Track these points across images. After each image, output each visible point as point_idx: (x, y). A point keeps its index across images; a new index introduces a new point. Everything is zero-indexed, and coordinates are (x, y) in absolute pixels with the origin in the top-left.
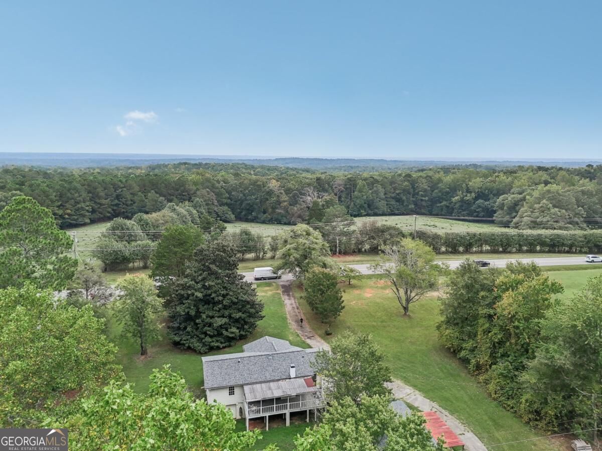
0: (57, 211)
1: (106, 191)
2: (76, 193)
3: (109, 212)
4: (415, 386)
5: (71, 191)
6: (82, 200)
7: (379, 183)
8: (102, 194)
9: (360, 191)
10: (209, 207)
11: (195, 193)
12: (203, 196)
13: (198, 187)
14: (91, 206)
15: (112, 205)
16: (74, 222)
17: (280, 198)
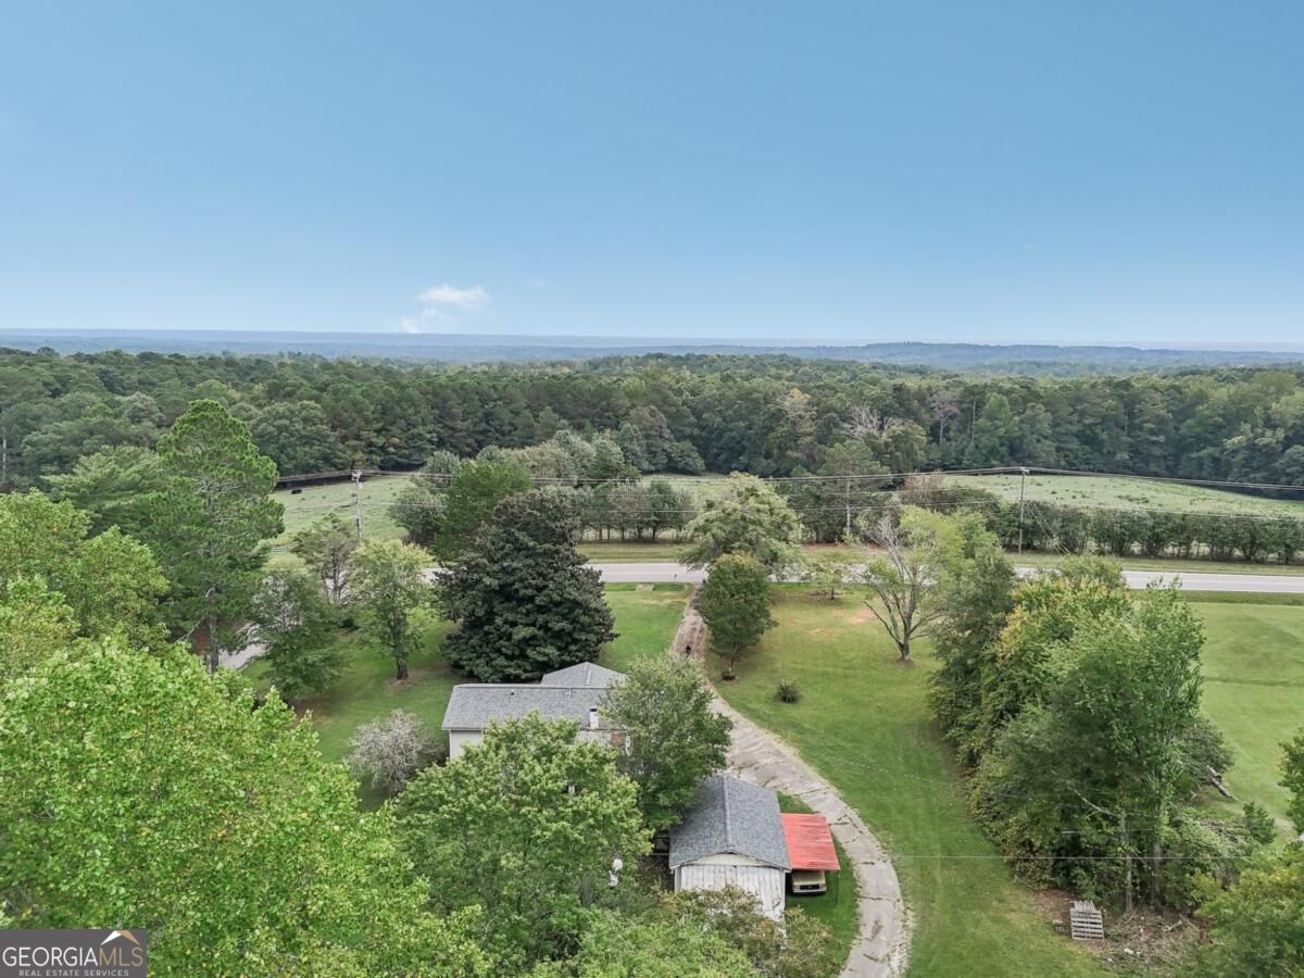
0: (374, 440)
1: (466, 405)
2: (410, 407)
3: (468, 445)
4: (834, 780)
5: (403, 403)
6: (420, 420)
7: (1041, 400)
8: (458, 411)
9: (992, 418)
10: (650, 441)
11: (627, 414)
12: (639, 421)
13: (634, 402)
14: (438, 432)
15: (476, 432)
16: (405, 461)
17: (797, 428)
